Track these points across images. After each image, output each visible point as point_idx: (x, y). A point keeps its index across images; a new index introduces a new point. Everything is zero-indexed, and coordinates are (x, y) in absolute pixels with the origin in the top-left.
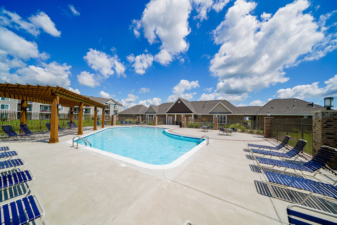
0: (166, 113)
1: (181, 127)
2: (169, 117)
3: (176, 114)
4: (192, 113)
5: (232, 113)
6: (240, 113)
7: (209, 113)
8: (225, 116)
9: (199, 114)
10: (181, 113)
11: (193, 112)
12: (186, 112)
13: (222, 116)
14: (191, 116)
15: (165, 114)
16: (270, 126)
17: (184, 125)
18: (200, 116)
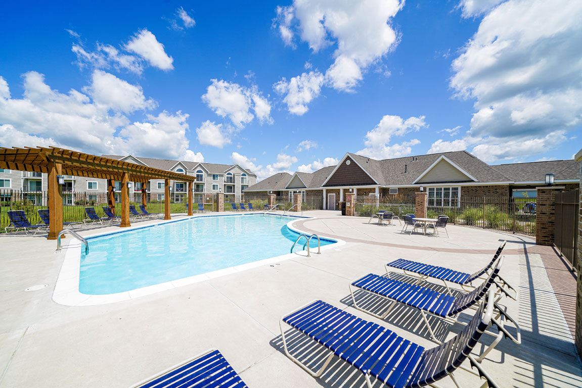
0: (324, 186)
1: (344, 214)
2: (329, 194)
3: (341, 188)
4: (375, 184)
5: (473, 181)
6: (498, 180)
7: (415, 184)
8: (457, 189)
9: (391, 187)
10: (352, 185)
11: (376, 182)
12: (362, 182)
13: (449, 189)
14: (373, 190)
15: (321, 188)
16: (553, 212)
17: (350, 210)
18: (394, 190)
